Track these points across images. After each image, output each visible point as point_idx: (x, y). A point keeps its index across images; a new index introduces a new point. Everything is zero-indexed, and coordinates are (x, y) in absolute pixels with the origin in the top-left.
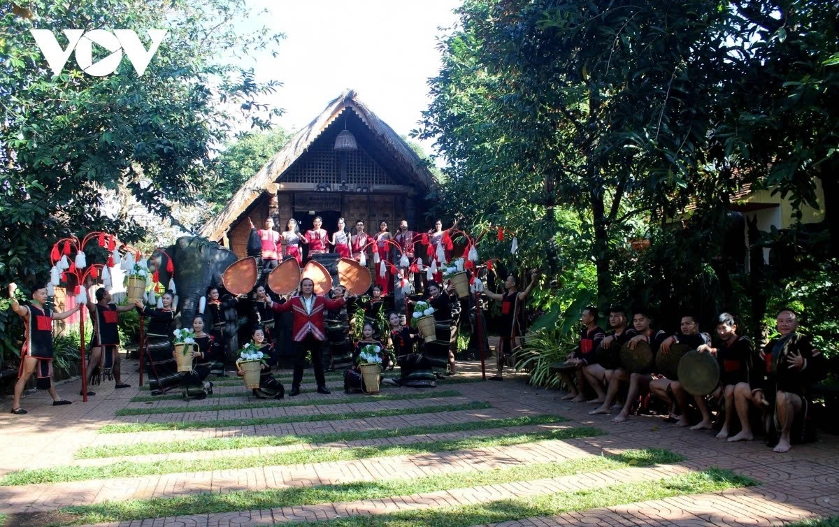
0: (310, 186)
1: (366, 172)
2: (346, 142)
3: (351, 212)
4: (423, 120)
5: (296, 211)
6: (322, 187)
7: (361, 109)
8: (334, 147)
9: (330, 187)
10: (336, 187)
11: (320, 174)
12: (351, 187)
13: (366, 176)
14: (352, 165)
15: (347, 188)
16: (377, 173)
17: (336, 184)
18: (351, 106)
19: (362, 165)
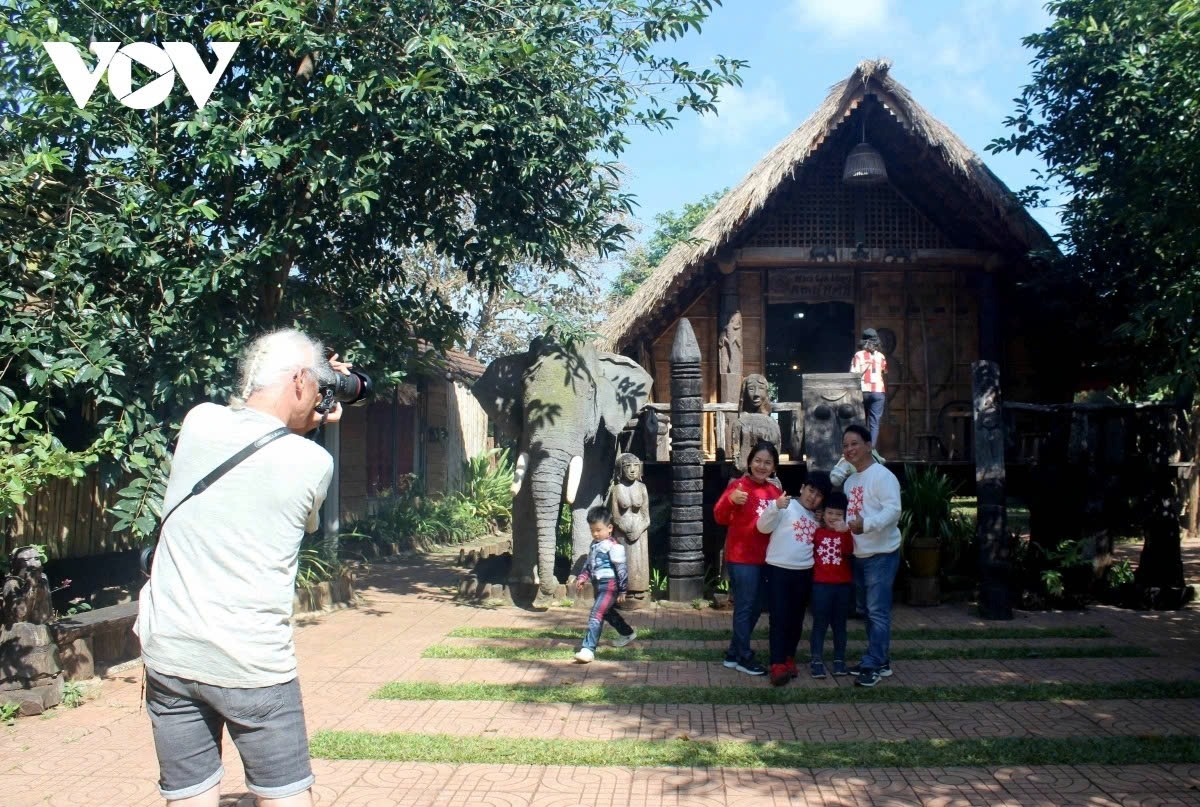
0: (798, 254)
1: (900, 229)
2: (864, 168)
3: (874, 303)
4: (1017, 116)
5: (770, 302)
6: (821, 255)
7: (895, 99)
8: (841, 177)
9: (834, 254)
10: (846, 254)
11: (815, 235)
12: (875, 254)
13: (901, 235)
14: (873, 216)
15: (866, 255)
16: (920, 230)
17: (845, 250)
18: (874, 93)
19: (894, 217)
